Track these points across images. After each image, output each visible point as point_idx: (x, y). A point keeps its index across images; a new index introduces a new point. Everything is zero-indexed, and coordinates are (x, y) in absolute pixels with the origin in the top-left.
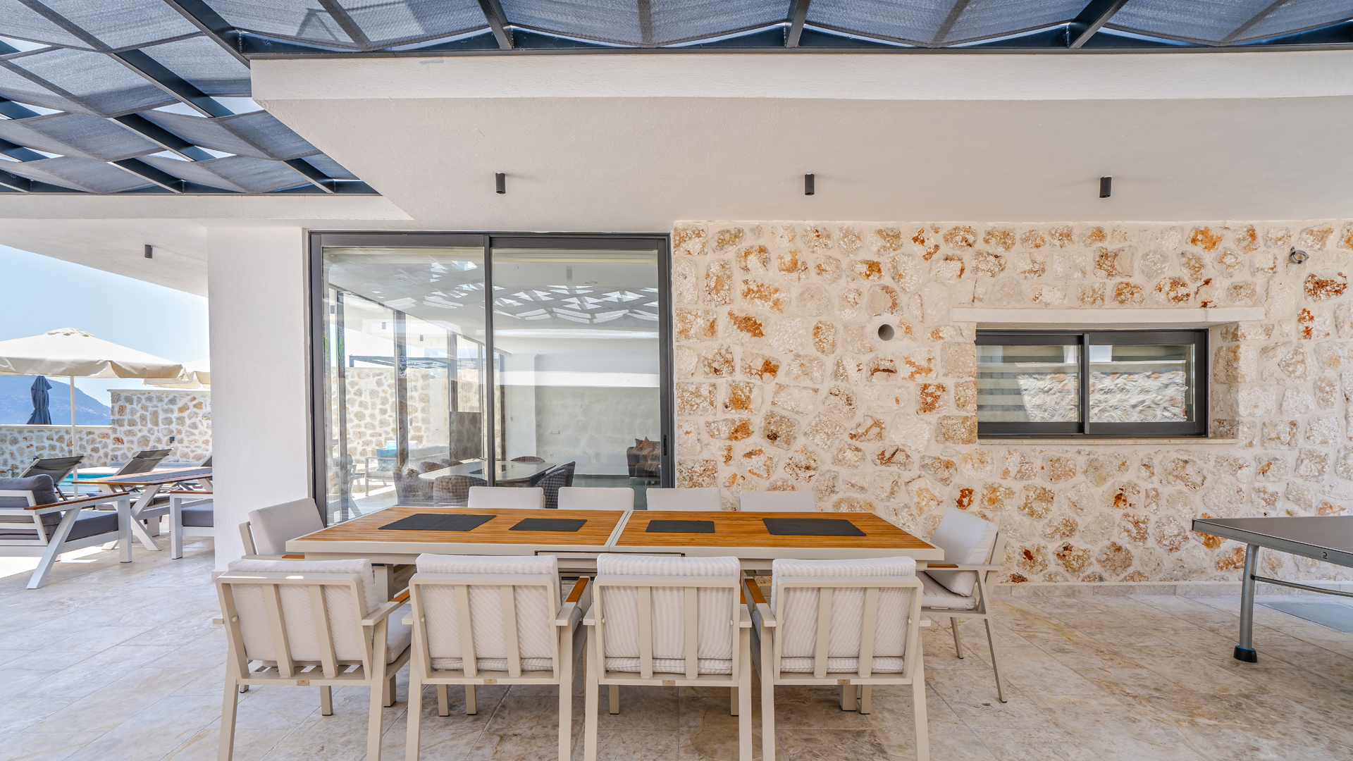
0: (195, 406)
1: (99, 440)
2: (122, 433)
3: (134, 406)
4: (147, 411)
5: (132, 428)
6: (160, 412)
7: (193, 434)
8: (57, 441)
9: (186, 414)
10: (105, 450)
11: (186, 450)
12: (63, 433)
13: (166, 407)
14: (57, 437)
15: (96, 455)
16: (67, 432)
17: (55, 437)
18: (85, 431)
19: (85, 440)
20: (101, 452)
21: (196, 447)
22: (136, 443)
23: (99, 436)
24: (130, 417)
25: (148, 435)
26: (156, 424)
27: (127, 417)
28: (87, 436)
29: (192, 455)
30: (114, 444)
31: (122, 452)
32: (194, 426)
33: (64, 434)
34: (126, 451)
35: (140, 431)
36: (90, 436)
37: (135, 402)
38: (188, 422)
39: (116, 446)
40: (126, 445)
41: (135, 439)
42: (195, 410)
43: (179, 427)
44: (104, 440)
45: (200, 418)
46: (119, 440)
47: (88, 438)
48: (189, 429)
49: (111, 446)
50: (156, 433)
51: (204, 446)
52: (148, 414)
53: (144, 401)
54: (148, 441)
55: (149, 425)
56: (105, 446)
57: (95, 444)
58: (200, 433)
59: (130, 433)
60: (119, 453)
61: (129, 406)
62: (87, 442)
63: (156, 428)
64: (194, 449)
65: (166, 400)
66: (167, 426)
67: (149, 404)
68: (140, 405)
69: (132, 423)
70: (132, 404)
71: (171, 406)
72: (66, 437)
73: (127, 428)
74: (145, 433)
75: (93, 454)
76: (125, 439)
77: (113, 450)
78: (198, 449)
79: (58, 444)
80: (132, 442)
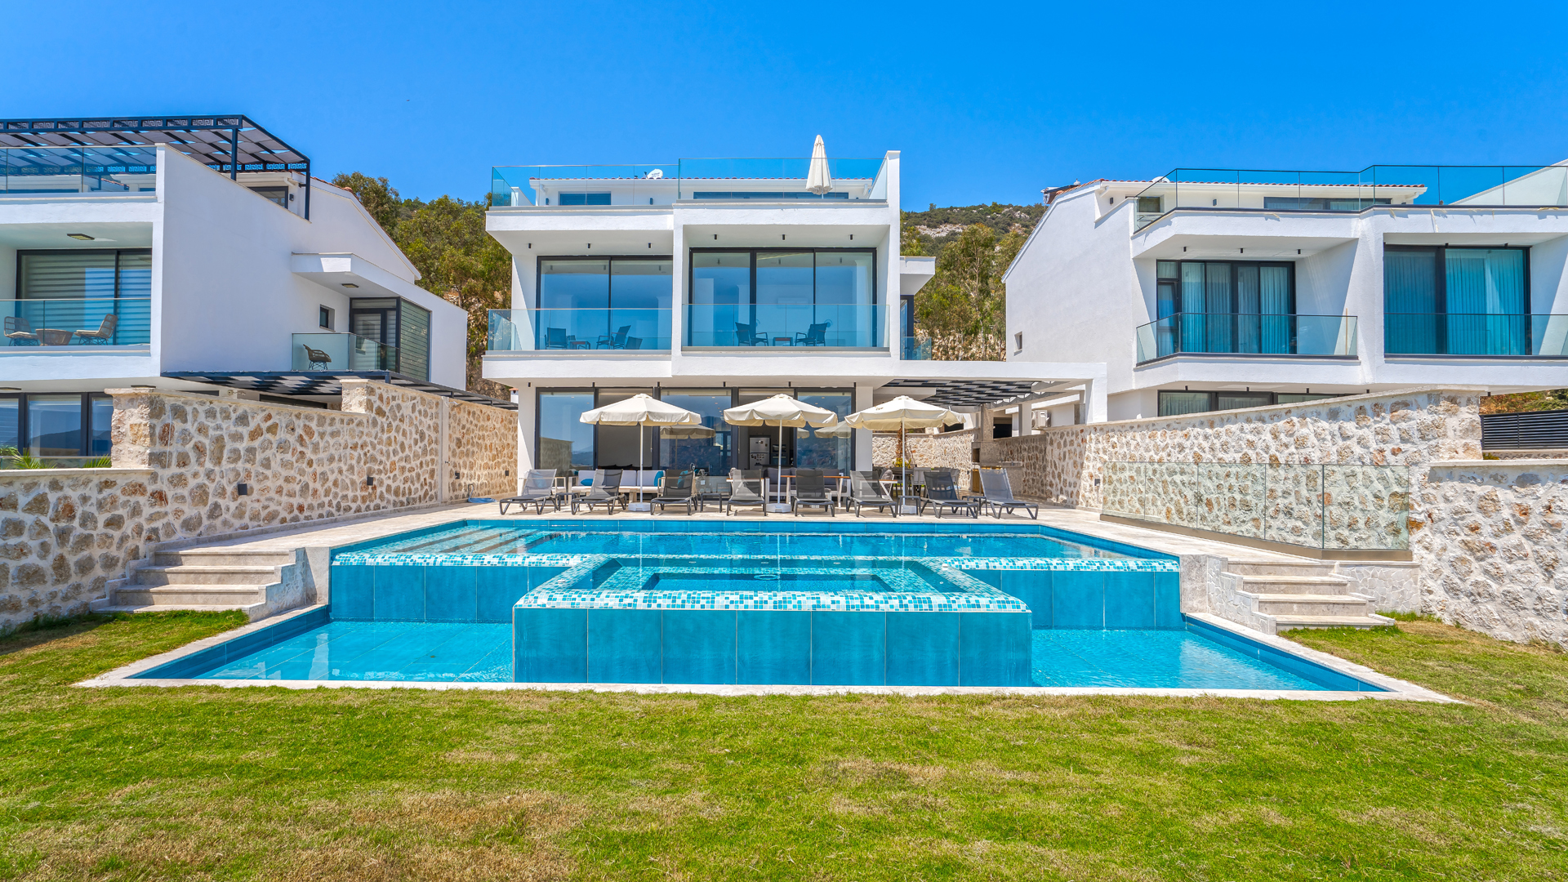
0: (269, 430)
1: (123, 498)
2: (166, 482)
3: (188, 426)
4: (206, 435)
5: (183, 470)
6: (226, 438)
7: (266, 478)
8: (29, 509)
9: (256, 443)
10: (137, 520)
11: (258, 506)
12: (43, 488)
13: (233, 429)
14: (30, 498)
15: (117, 534)
16: (55, 485)
17: (23, 500)
18: (96, 480)
19: (93, 500)
20: (129, 526)
21: (267, 499)
22: (189, 499)
23: (124, 492)
24: (181, 449)
25: (206, 482)
26: (218, 461)
27: (174, 448)
28: (100, 491)
29: (263, 514)
30: (152, 505)
31: (165, 521)
32: (267, 464)
33: (47, 490)
34: (171, 518)
35: (195, 475)
36: (106, 492)
37: (190, 417)
38: (259, 456)
39: (157, 509)
40: (171, 507)
41: (185, 492)
42: (269, 436)
43: (248, 466)
44: (133, 499)
45: (274, 450)
46: (160, 497)
47: (100, 497)
48: (261, 470)
49: (147, 511)
50: (218, 479)
51: (277, 497)
52: (207, 442)
53: (202, 417)
54: (207, 494)
55: (209, 465)
56: (136, 511)
57: (116, 508)
58: (275, 476)
59: (178, 480)
60: (158, 524)
61: (178, 425)
62: (101, 505)
63: (217, 469)
64: (266, 503)
65: (234, 416)
66: (232, 466)
67: (210, 423)
68: (196, 424)
69: (183, 461)
70: (185, 421)
71: (241, 429)
72: (52, 497)
73: (174, 470)
74: (202, 479)
75: (110, 531)
76: (170, 493)
77: (151, 519)
78: (271, 504)
79: (29, 519)
80: (183, 497)
